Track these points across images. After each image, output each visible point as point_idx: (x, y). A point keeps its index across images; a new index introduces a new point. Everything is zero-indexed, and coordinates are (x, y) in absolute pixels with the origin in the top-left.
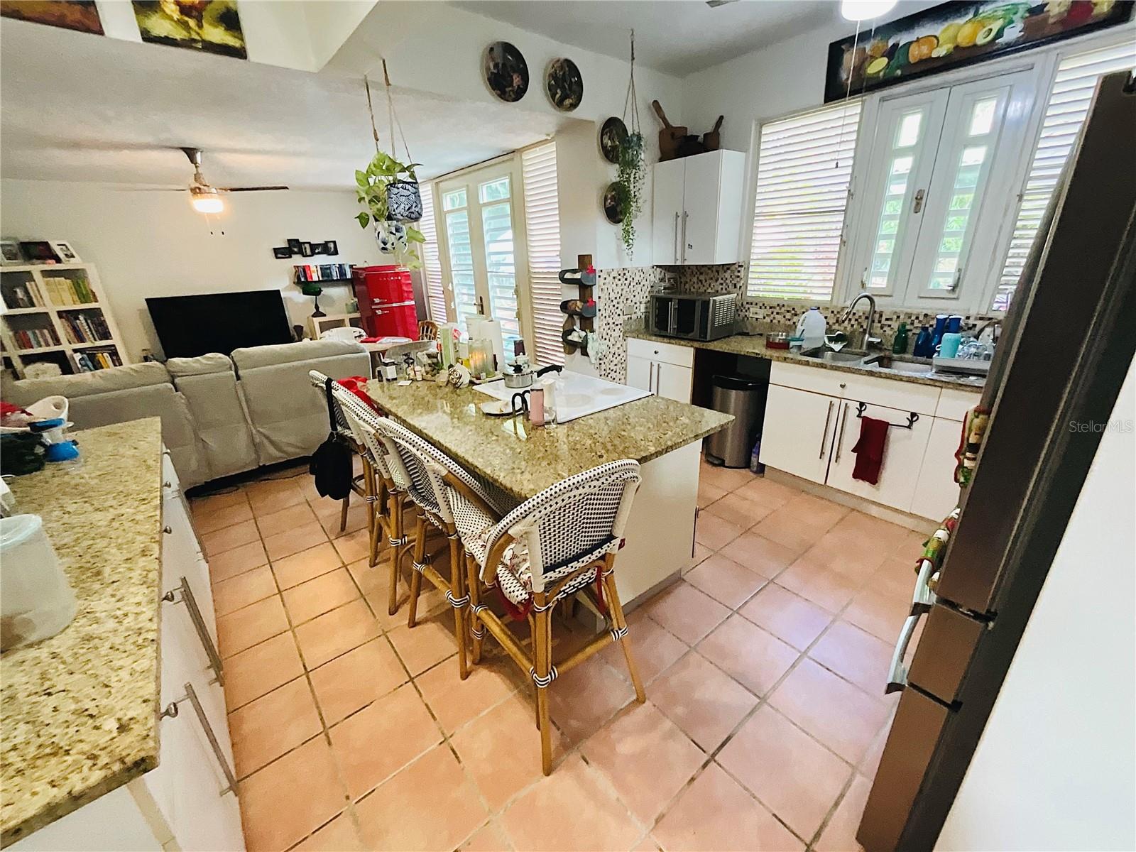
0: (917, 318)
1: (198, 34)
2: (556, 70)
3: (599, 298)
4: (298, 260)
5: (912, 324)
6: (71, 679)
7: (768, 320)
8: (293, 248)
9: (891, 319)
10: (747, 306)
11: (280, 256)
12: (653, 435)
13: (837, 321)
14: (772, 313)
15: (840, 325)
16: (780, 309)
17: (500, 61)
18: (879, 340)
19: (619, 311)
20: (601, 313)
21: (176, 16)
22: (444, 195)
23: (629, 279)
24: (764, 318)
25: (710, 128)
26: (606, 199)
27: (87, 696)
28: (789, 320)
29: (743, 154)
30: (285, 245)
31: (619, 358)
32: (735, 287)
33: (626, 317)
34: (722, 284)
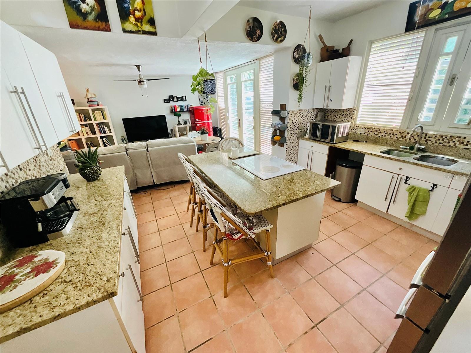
0: (446, 137)
1: (141, 28)
2: (275, 26)
3: (288, 122)
4: (172, 103)
5: (443, 140)
6: (95, 261)
7: (366, 134)
8: (171, 99)
9: (432, 137)
10: (357, 127)
11: (166, 102)
12: (302, 189)
13: (402, 137)
14: (369, 131)
15: (403, 138)
16: (373, 129)
17: (252, 25)
18: (424, 147)
19: (296, 128)
20: (288, 129)
21: (134, 22)
22: (227, 77)
23: (302, 114)
24: (364, 133)
25: (345, 46)
26: (294, 80)
27: (99, 267)
28: (377, 135)
29: (361, 57)
30: (168, 98)
31: (295, 148)
32: (351, 119)
33: (299, 131)
34: (345, 117)
